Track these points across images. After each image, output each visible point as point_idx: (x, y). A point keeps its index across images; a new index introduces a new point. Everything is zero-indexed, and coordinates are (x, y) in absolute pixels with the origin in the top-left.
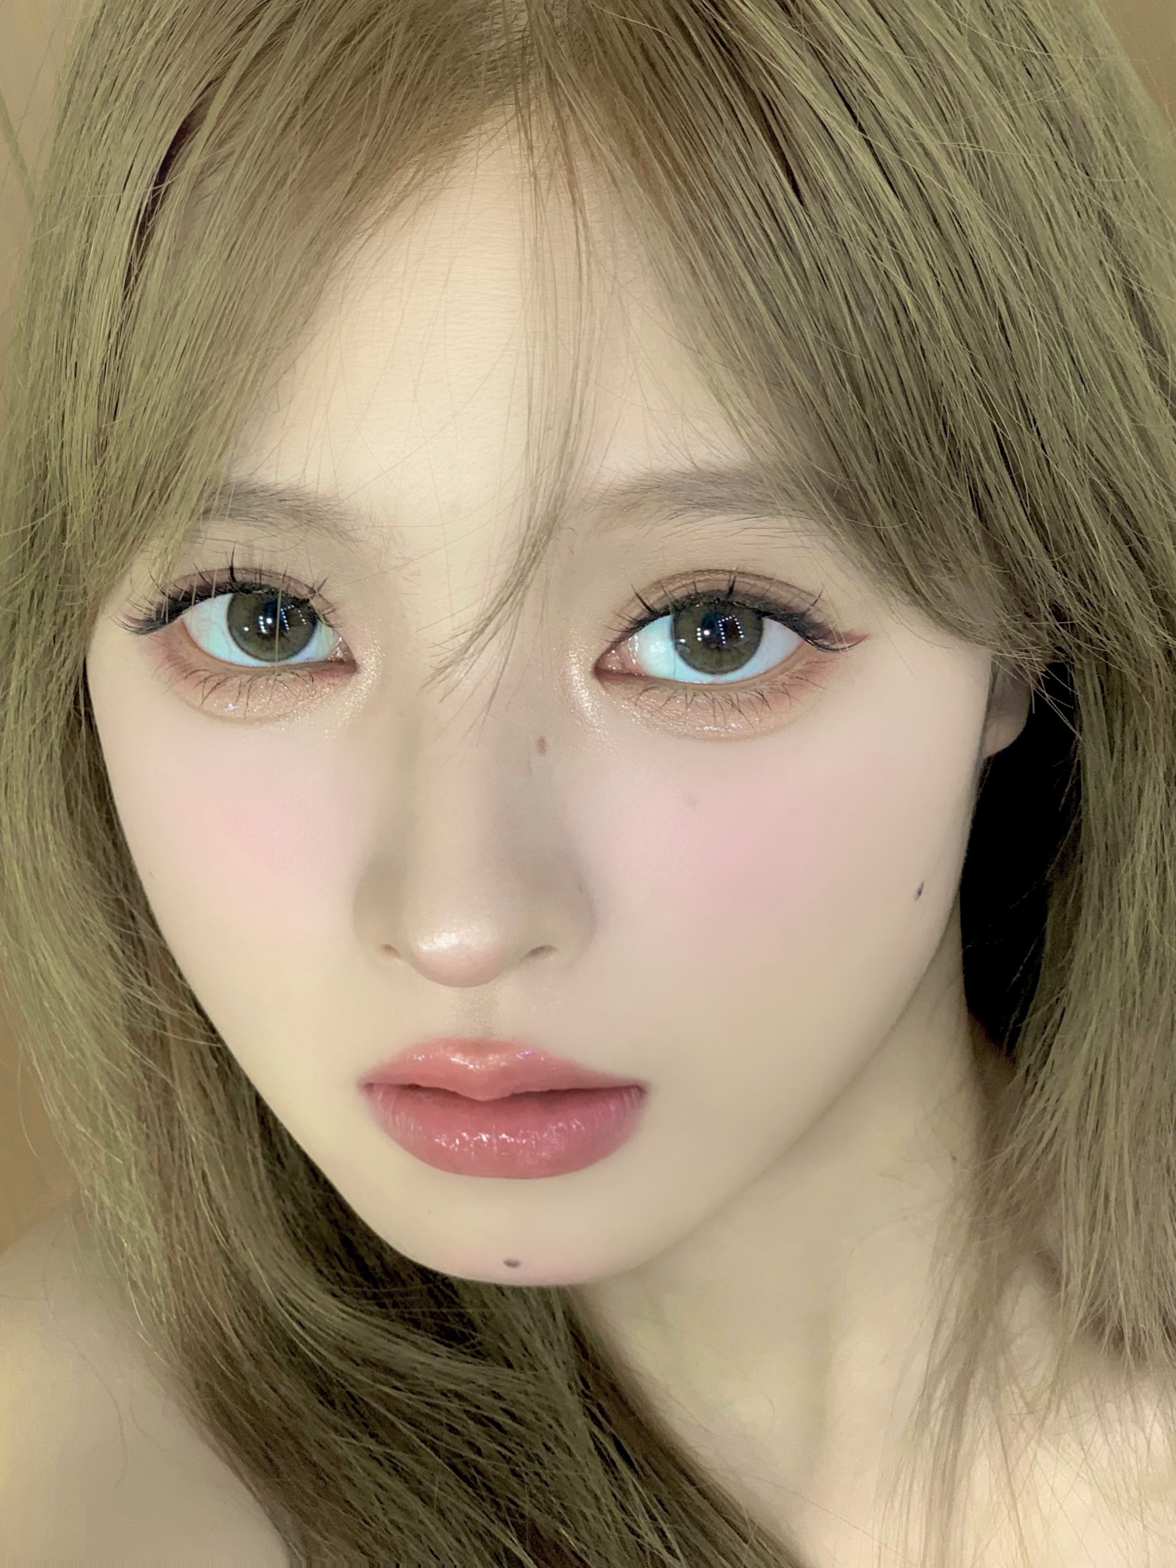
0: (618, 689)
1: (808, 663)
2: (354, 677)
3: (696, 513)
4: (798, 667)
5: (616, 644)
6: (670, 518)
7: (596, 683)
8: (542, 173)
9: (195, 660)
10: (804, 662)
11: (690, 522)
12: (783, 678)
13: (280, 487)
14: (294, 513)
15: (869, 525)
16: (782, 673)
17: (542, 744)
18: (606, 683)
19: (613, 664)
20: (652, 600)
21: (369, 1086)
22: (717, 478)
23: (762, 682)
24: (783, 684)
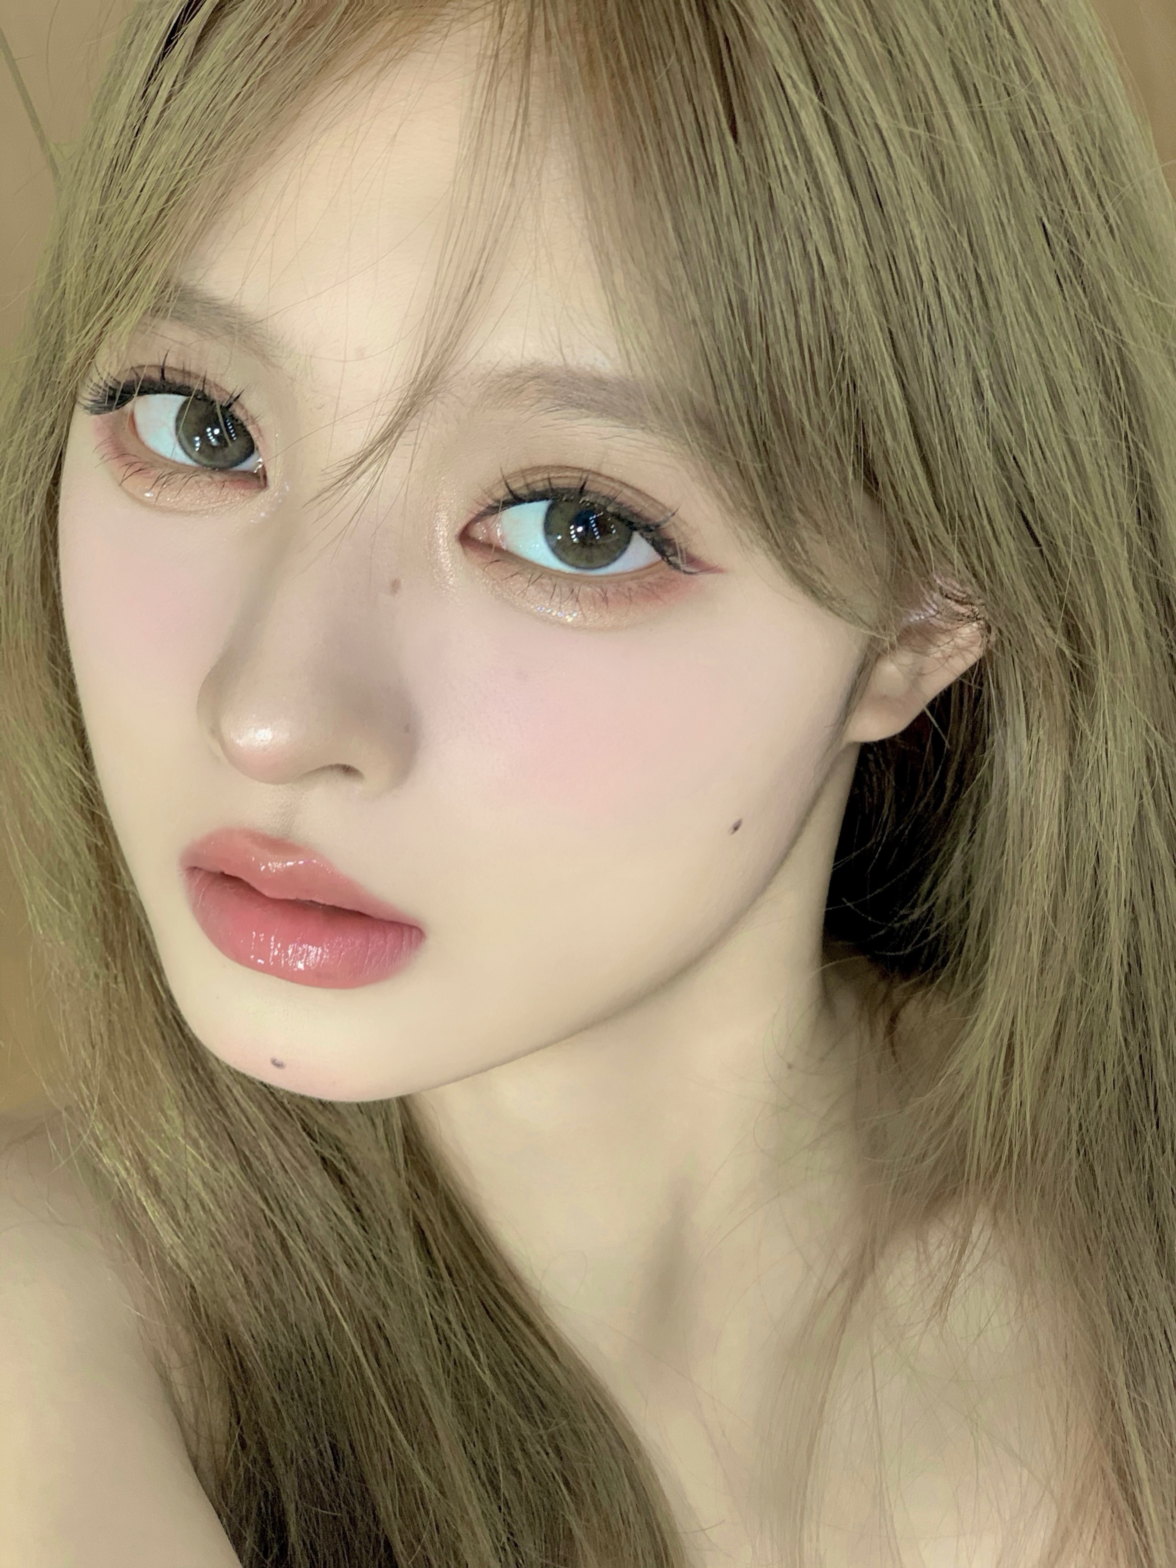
0: (476, 557)
1: (661, 578)
2: (262, 494)
3: (575, 411)
4: (650, 579)
5: (480, 517)
6: (548, 411)
7: (458, 546)
8: (504, 57)
9: (131, 446)
10: (657, 576)
11: (566, 418)
12: (633, 585)
13: (222, 303)
14: (228, 329)
15: (732, 458)
16: (632, 579)
17: (395, 586)
18: (468, 549)
19: (479, 532)
20: (517, 485)
21: (193, 870)
22: (600, 383)
23: (610, 582)
24: (630, 589)
